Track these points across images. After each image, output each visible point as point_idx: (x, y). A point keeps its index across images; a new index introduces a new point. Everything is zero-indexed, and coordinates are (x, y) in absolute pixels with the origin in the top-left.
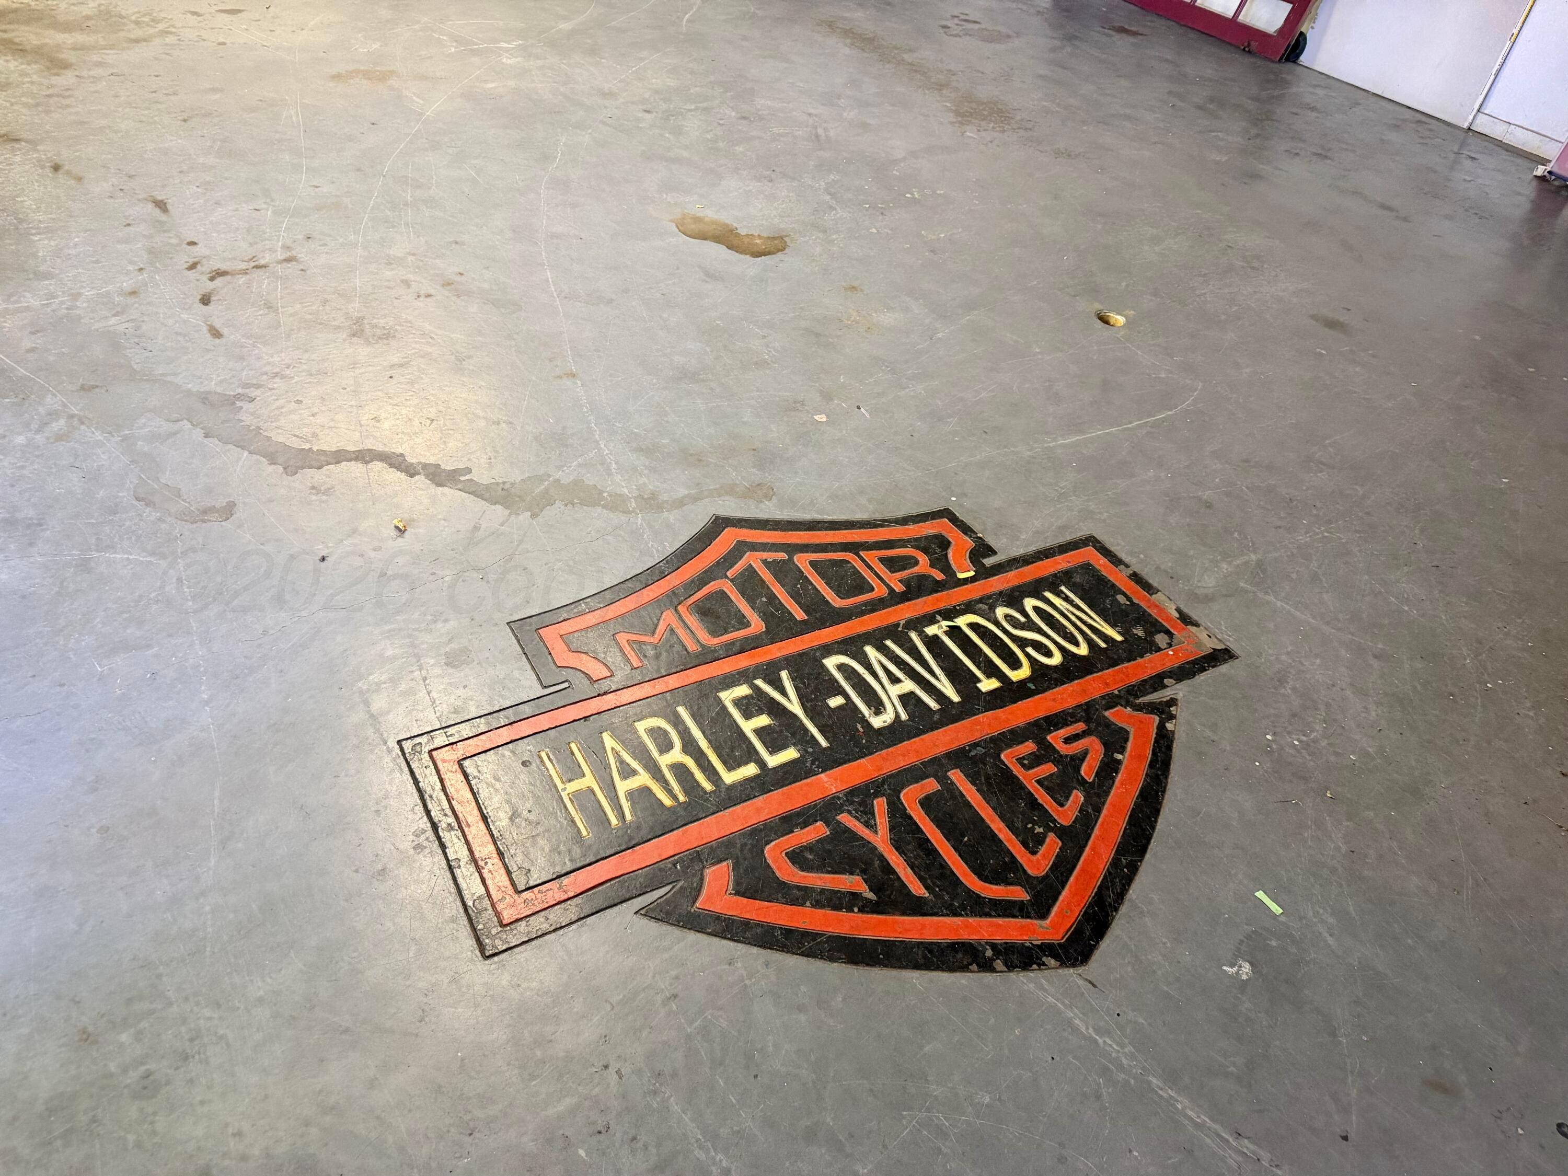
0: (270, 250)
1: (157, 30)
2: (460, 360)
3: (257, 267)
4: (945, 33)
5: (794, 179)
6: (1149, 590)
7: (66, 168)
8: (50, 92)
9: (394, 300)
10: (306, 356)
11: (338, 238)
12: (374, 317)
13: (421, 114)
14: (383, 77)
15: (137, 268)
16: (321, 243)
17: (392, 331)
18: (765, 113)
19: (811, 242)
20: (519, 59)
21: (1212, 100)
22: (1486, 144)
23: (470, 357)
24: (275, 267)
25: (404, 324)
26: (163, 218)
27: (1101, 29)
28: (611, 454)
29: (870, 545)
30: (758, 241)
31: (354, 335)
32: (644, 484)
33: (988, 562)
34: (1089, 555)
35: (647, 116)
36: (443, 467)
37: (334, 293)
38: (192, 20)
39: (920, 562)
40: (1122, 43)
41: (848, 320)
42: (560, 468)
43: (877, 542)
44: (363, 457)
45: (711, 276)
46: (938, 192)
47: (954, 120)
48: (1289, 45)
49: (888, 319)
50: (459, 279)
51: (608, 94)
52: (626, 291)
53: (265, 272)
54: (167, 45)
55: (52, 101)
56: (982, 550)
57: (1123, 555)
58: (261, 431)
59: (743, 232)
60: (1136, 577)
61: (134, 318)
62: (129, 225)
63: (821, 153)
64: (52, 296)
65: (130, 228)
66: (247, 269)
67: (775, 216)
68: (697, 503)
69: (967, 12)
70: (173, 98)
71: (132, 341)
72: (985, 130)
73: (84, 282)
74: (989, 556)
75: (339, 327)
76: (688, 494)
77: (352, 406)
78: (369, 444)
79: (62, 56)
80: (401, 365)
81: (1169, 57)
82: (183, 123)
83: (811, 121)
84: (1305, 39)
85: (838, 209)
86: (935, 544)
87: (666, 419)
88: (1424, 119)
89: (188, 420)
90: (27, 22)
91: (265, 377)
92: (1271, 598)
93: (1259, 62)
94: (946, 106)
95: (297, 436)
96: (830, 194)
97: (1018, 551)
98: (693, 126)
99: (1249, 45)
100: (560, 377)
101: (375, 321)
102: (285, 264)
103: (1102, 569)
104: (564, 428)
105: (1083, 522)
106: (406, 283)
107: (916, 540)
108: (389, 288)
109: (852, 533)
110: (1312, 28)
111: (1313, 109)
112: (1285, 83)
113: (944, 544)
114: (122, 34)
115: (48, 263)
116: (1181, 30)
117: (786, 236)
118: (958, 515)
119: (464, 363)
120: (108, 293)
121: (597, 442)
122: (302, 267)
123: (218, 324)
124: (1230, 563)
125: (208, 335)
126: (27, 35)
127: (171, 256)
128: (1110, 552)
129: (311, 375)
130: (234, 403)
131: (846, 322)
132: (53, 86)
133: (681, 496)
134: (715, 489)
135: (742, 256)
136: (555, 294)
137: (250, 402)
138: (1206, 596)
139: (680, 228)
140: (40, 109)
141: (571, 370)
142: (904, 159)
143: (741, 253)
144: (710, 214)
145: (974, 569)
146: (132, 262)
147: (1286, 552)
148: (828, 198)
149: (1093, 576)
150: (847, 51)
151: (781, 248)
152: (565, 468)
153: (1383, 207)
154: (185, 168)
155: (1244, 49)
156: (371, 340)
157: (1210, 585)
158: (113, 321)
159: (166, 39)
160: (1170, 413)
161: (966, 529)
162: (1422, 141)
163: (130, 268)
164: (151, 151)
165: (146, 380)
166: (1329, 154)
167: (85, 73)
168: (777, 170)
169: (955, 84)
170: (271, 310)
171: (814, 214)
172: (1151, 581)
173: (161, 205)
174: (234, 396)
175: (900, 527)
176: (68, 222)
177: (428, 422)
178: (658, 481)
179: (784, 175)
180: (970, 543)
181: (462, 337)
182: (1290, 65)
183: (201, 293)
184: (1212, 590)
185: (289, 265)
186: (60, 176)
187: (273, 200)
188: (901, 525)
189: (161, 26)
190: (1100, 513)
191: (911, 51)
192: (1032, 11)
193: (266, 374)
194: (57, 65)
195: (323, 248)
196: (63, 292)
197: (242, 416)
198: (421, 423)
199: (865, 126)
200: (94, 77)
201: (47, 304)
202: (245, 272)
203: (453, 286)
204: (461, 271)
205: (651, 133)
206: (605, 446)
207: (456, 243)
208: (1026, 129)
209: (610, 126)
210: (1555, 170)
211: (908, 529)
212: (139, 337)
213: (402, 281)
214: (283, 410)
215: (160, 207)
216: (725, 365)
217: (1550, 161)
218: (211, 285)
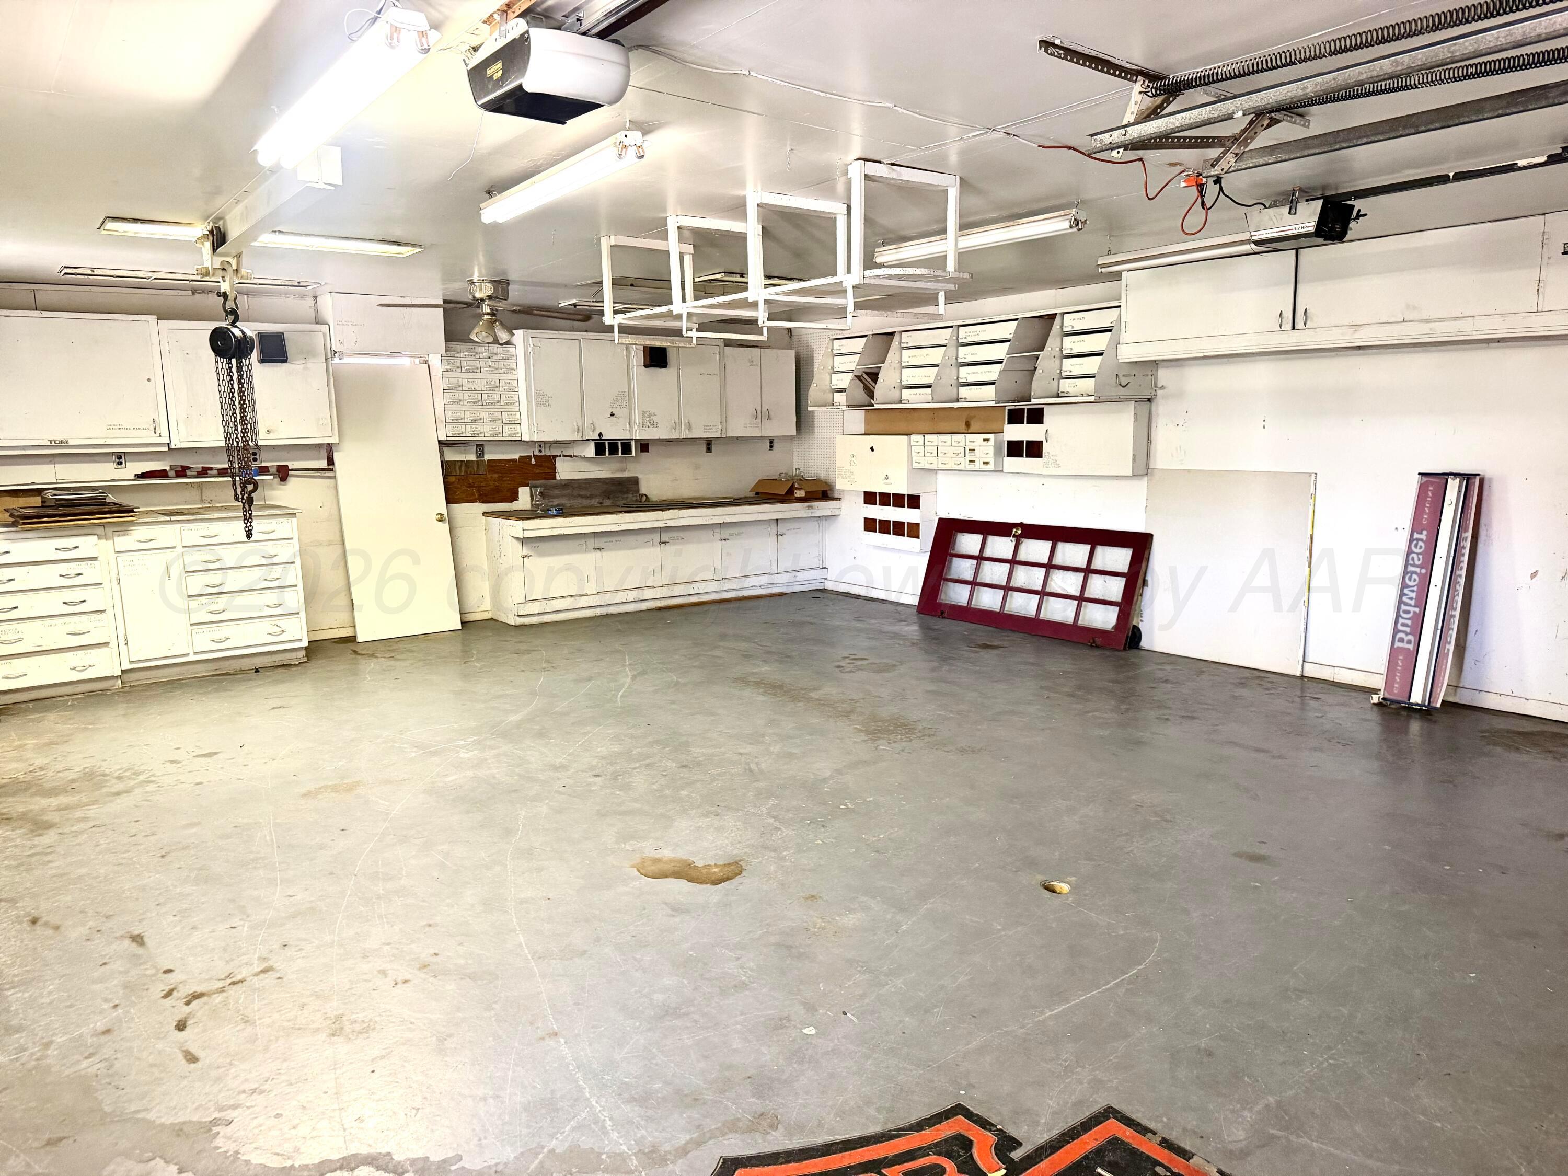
0: (246, 964)
1: (136, 781)
2: (441, 1040)
3: (234, 983)
4: (841, 671)
5: (738, 810)
6: (1185, 1155)
7: (44, 919)
8: (32, 851)
9: (371, 991)
10: (285, 1065)
11: (314, 940)
12: (353, 1013)
13: (387, 814)
14: (350, 788)
15: (112, 1005)
16: (298, 948)
17: (372, 1024)
18: (701, 759)
19: (764, 862)
20: (476, 752)
21: (1079, 688)
22: (1323, 685)
23: (450, 1036)
24: (251, 980)
25: (384, 1014)
26: (140, 951)
27: (968, 648)
28: (604, 1110)
29: (890, 1160)
30: (716, 870)
31: (333, 1035)
32: (643, 1137)
33: (1017, 1155)
34: (1113, 1127)
35: (597, 780)
36: (431, 1159)
37: (311, 995)
38: (171, 768)
39: (947, 1169)
40: (988, 657)
41: (815, 928)
42: (552, 1136)
43: (896, 1156)
44: (348, 1164)
45: (677, 909)
46: (868, 800)
47: (866, 738)
48: (1127, 636)
49: (850, 920)
50: (435, 959)
51: (560, 767)
52: (598, 940)
53: (242, 987)
54: (147, 792)
55: (34, 859)
56: (1006, 1144)
57: (1145, 1122)
58: (239, 1156)
59: (700, 864)
60: (1166, 1144)
61: (107, 1057)
62: (105, 964)
63: (757, 784)
64: (23, 1049)
65: (107, 967)
66: (224, 987)
67: (727, 845)
68: (701, 1148)
69: (855, 653)
70: (151, 838)
71: (104, 1082)
72: (895, 742)
73: (56, 1029)
74: (1015, 1149)
75: (318, 1029)
76: (691, 1139)
77: (334, 1110)
78: (355, 1148)
79: (45, 818)
80: (383, 1057)
81: (1031, 660)
82: (160, 859)
83: (743, 759)
84: (1139, 630)
85: (783, 829)
86: (957, 1145)
87: (654, 1062)
88: (1262, 675)
89: (161, 1157)
90: (14, 794)
91: (243, 1096)
92: (1304, 1140)
93: (1108, 653)
94: (856, 728)
95: (278, 1154)
96: (774, 818)
97: (1043, 1137)
98: (640, 781)
99: (1094, 642)
100: (543, 1039)
101: (354, 1016)
102: (262, 976)
103: (1131, 1141)
104: (553, 1091)
105: (1097, 1093)
106: (383, 973)
107: (937, 1145)
108: (366, 981)
109: (869, 1151)
110: (1141, 621)
111: (1166, 681)
112: (1135, 666)
113: (966, 1144)
114: (104, 790)
115: (21, 1016)
116: (1034, 639)
117: (740, 861)
118: (971, 1109)
119: (446, 1042)
120: (81, 1036)
121: (588, 1099)
122: (278, 975)
123: (194, 1050)
124: (1251, 1110)
125: (184, 1062)
126: (16, 805)
127: (146, 987)
128: (1133, 1120)
129: (291, 1084)
130: (210, 1130)
131: (812, 930)
132: (35, 846)
133: (683, 1142)
134: (716, 1129)
135: (704, 886)
136: (529, 957)
137: (227, 1125)
138: (1242, 1151)
139: (642, 871)
140: (22, 868)
141: (553, 1028)
142: (831, 777)
143: (701, 883)
144: (667, 853)
145: (1004, 1166)
146: (106, 1000)
147: (1300, 1087)
148: (772, 820)
149: (1125, 1151)
150: (762, 698)
151: (737, 871)
152: (559, 1135)
153: (1258, 750)
154: (161, 900)
155: (1091, 646)
156: (350, 1036)
157: (1242, 1138)
158: (85, 1064)
159: (147, 788)
160: (1140, 967)
161: (984, 1124)
162: (1267, 692)
163: (105, 1006)
164: (129, 890)
165: (118, 1121)
166: (1195, 715)
167: (67, 830)
168: (722, 804)
169: (859, 709)
170: (248, 1024)
171: (761, 837)
172: (1182, 1145)
173: (138, 940)
174: (211, 1122)
175: (916, 1134)
176: (43, 971)
177: (414, 1112)
178: (656, 1131)
179: (728, 808)
180: (992, 1139)
181: (442, 1016)
182: (1135, 651)
183: (177, 1019)
184: (1244, 1143)
185: (266, 976)
186: (38, 928)
187: (248, 916)
188: (917, 1131)
189: (141, 778)
190: (1109, 1081)
191: (815, 689)
192: (908, 643)
193: (244, 1092)
194: (39, 825)
195: (299, 953)
196: (34, 1043)
197: (219, 1142)
198: (406, 1115)
199: (790, 755)
200: (76, 831)
201: (17, 1058)
202: (222, 990)
203: (429, 968)
204: (437, 952)
205: (603, 793)
206: (597, 1102)
207: (430, 925)
208: (929, 736)
209: (564, 794)
210: (1387, 696)
211: (925, 1134)
212: (112, 1076)
213: (379, 972)
214: (262, 1128)
215: (137, 942)
216: (704, 994)
217: (1380, 690)
218: (187, 1009)
